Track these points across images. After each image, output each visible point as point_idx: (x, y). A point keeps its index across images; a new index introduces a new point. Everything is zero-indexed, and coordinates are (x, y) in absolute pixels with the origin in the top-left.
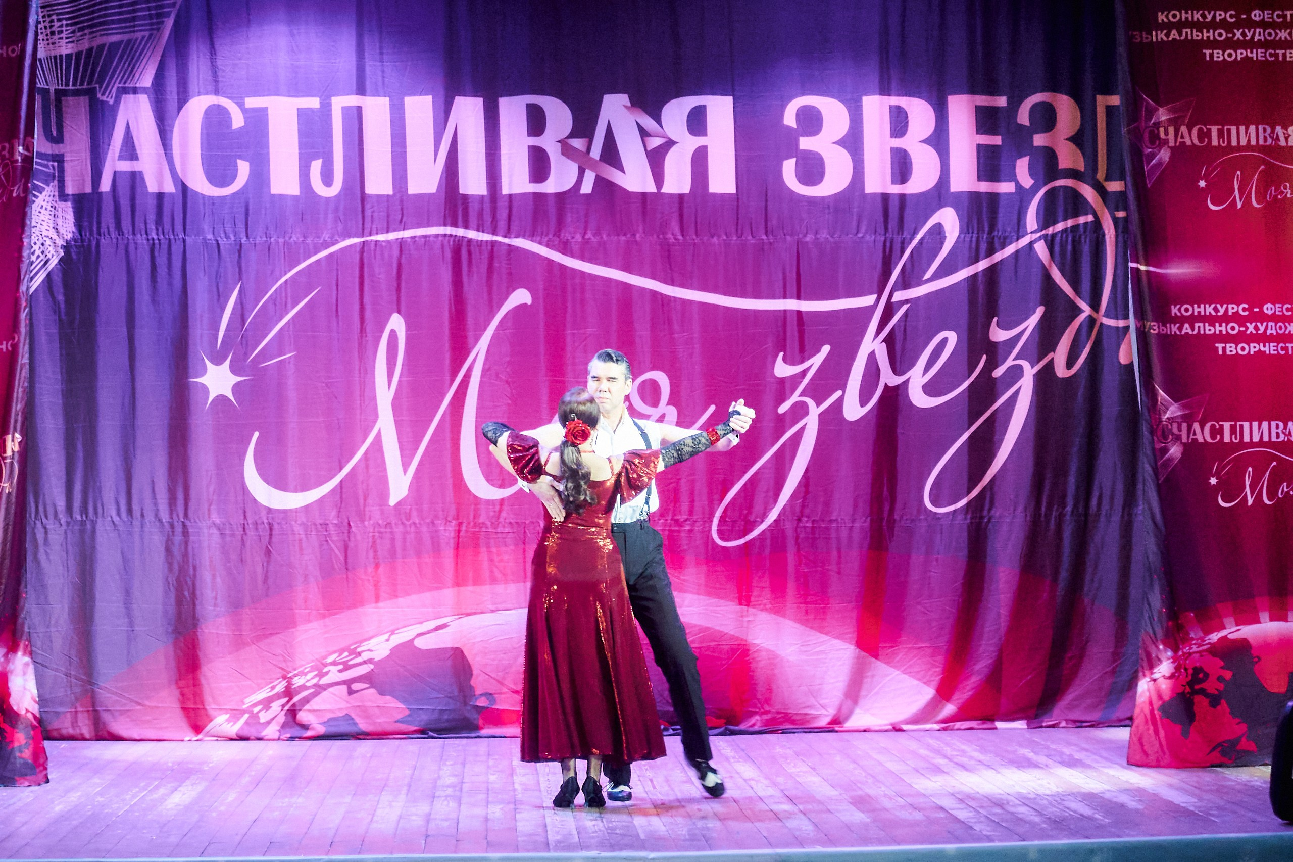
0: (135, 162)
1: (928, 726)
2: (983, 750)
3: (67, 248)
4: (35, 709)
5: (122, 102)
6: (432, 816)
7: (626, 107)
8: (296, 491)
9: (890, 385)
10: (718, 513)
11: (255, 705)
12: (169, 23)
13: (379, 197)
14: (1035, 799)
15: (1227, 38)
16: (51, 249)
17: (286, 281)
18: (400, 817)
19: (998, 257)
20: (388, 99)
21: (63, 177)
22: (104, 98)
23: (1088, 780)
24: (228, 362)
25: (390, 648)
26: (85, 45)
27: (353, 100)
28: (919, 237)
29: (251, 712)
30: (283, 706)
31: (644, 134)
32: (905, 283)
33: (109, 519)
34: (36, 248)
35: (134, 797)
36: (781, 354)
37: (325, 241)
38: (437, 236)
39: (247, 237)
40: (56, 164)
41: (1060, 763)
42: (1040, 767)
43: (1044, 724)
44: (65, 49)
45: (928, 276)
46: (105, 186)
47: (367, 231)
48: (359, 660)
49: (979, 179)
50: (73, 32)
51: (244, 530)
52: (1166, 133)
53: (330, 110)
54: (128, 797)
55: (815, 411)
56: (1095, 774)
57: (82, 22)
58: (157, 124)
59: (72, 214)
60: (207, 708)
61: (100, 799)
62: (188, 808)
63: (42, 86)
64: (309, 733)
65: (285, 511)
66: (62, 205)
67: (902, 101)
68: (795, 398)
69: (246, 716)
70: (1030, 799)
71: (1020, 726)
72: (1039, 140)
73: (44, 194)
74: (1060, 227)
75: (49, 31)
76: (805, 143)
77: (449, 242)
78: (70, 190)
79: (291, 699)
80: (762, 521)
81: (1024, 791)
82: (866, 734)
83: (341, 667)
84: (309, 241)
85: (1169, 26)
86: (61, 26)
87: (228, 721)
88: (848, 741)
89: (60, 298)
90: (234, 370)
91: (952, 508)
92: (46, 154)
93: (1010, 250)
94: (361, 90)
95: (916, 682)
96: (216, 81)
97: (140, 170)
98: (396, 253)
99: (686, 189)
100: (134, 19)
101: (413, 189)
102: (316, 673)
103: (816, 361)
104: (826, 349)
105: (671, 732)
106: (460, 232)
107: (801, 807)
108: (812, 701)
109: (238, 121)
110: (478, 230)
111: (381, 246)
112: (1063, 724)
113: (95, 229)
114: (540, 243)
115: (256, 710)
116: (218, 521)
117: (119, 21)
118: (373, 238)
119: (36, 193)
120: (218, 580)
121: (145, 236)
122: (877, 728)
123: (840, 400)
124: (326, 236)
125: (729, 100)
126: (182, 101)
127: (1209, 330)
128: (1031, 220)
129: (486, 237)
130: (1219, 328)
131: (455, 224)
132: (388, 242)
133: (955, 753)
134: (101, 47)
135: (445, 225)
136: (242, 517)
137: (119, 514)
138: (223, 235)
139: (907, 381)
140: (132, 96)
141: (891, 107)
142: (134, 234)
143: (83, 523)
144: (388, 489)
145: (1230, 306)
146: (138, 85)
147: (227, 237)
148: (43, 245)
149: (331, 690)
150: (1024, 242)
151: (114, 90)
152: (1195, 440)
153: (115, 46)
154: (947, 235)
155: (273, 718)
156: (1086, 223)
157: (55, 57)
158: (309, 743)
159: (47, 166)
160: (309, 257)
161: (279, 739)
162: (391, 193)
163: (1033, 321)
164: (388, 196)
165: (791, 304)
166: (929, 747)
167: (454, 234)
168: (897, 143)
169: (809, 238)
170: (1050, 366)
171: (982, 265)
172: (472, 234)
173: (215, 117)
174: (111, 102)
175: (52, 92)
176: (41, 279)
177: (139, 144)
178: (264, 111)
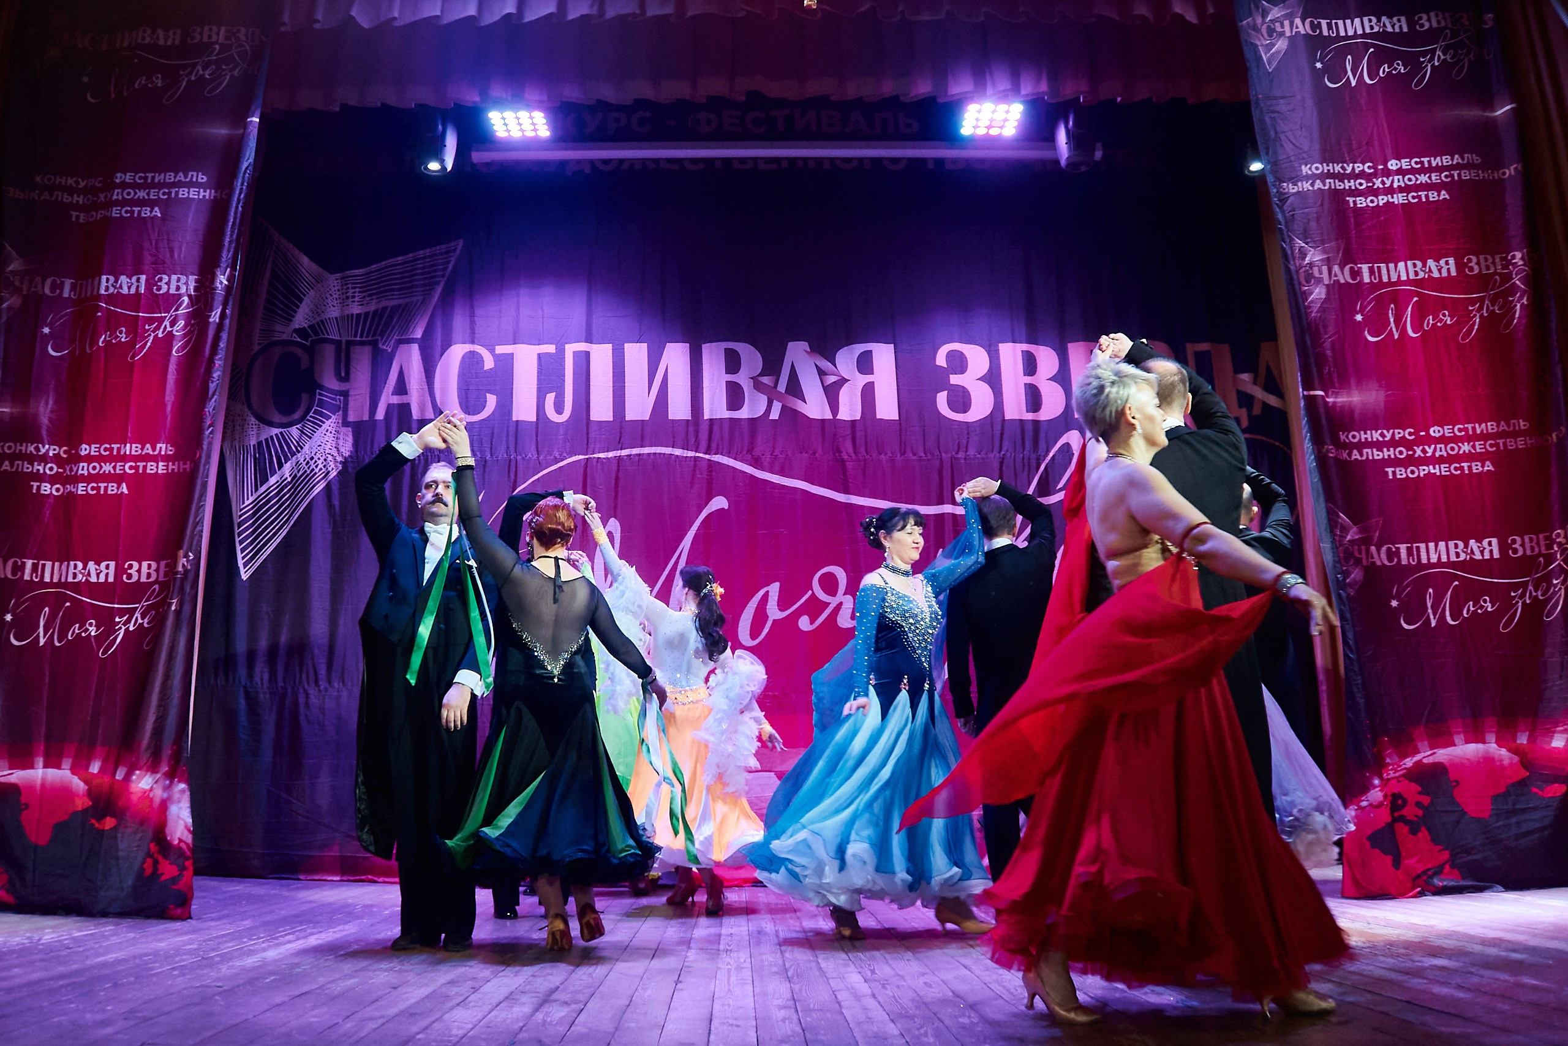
0: (405, 397)
3: (346, 464)
4: (189, 838)
5: (399, 349)
7: (806, 351)
12: (439, 290)
13: (601, 423)
15: (1367, 187)
16: (331, 463)
20: (611, 346)
21: (347, 408)
22: (384, 348)
26: (372, 308)
27: (582, 346)
28: (1051, 455)
31: (822, 373)
34: (319, 462)
37: (556, 458)
38: (649, 454)
39: (492, 454)
40: (342, 398)
44: (356, 310)
45: (1059, 487)
46: (380, 415)
47: (590, 450)
50: (364, 297)
52: (1321, 272)
53: (564, 354)
57: (372, 290)
58: (424, 365)
59: (351, 436)
66: (344, 429)
67: (1032, 348)
73: (330, 420)
75: (344, 296)
76: (955, 380)
78: (351, 418)
84: (543, 458)
85: (1313, 178)
86: (355, 292)
92: (334, 390)
94: (589, 340)
96: (473, 333)
97: (408, 400)
98: (615, 468)
99: (858, 417)
100: (412, 287)
101: (629, 417)
106: (669, 451)
109: (489, 363)
110: (684, 449)
111: (602, 463)
113: (369, 448)
114: (735, 459)
117: (399, 290)
118: (596, 456)
124: (556, 454)
125: (890, 347)
126: (447, 345)
127: (1377, 455)
129: (690, 454)
130: (1386, 453)
132: (608, 459)
134: (384, 309)
140: (406, 345)
141: (1022, 352)
145: (1396, 431)
146: (411, 337)
148: (325, 460)
151: (393, 341)
152: (1374, 563)
153: (395, 308)
157: (348, 315)
159: (335, 400)
160: (545, 469)
162: (612, 420)
164: (609, 422)
165: (948, 509)
167: (663, 452)
168: (1029, 380)
169: (961, 455)
173: (471, 361)
174: (390, 350)
175: (344, 342)
176: (322, 486)
177: (410, 383)
178: (511, 356)
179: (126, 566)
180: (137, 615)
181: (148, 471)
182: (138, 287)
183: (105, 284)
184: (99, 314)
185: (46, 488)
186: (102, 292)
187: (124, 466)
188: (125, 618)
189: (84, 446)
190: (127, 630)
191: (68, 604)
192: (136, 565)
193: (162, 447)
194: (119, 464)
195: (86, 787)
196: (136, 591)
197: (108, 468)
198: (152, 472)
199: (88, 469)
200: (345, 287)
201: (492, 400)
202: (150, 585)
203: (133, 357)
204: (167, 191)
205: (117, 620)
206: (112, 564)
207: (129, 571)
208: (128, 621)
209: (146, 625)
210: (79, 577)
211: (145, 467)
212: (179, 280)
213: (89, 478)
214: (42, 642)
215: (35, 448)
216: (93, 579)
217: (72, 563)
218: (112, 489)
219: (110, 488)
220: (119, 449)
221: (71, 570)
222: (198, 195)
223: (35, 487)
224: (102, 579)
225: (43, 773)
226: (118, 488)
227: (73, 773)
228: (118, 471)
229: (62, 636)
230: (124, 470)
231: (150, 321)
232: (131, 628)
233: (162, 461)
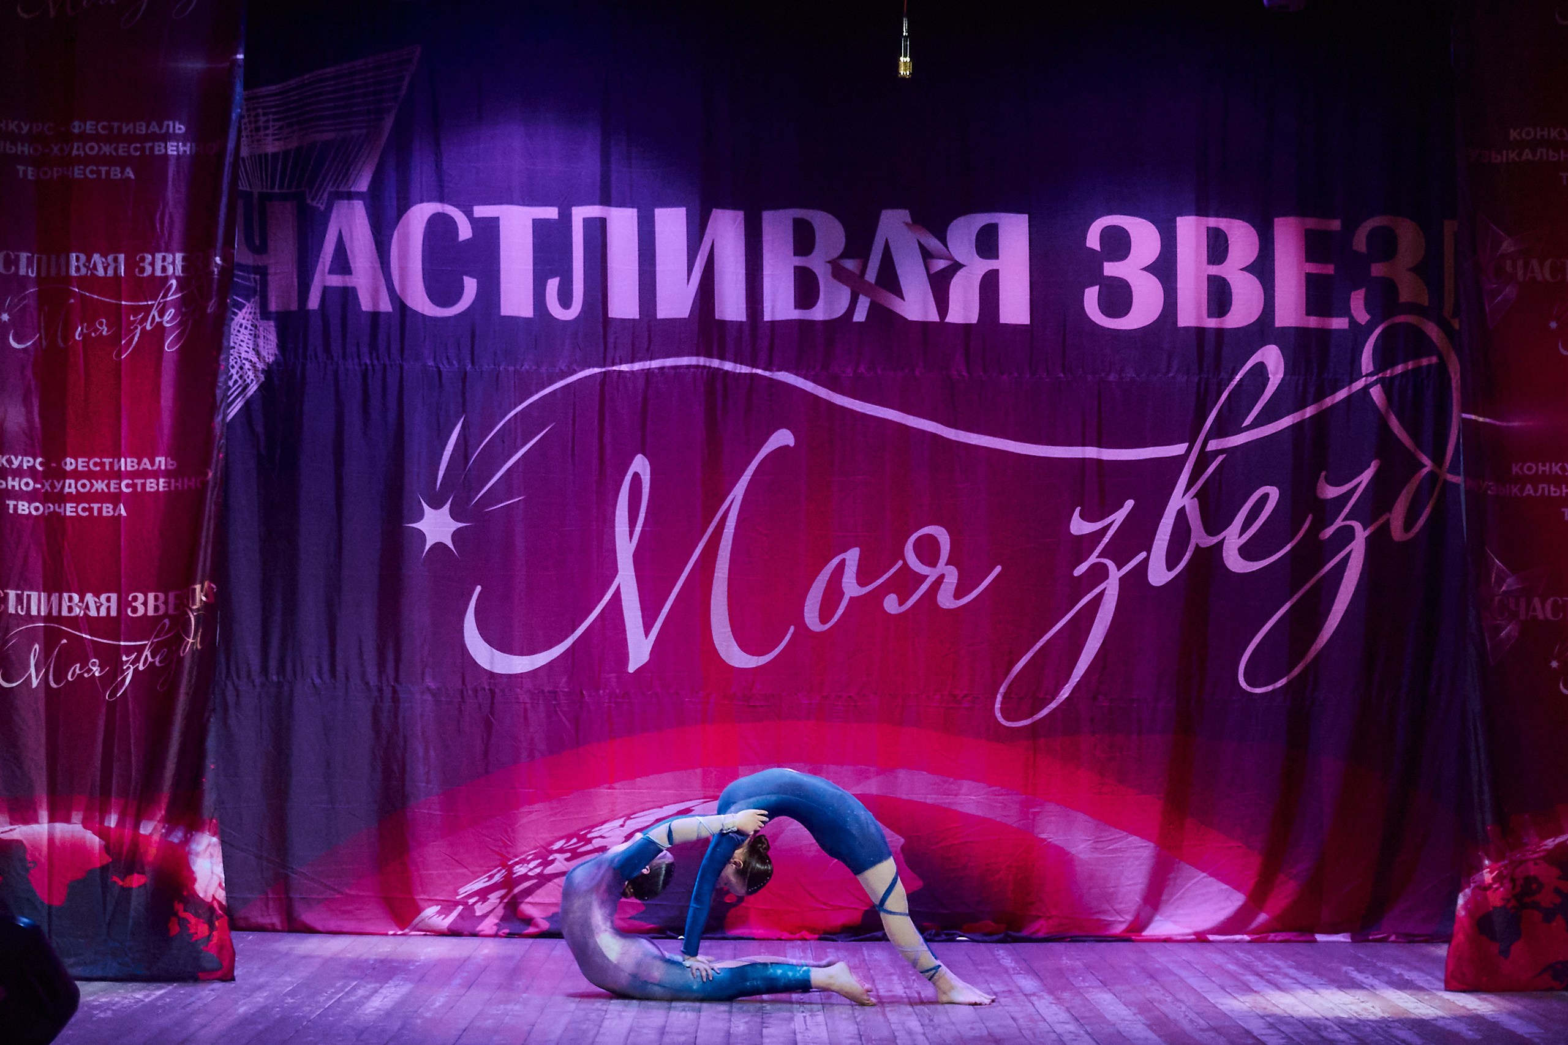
0: (347, 277)
1: (1238, 937)
2: (1300, 967)
3: (268, 372)
4: (221, 895)
5: (335, 208)
6: (667, 1029)
7: (907, 224)
8: (522, 654)
9: (1202, 546)
10: (1002, 690)
11: (470, 896)
12: (389, 122)
13: (623, 321)
14: (1356, 1025)
16: (250, 373)
17: (516, 415)
18: (631, 1030)
19: (1329, 402)
20: (635, 210)
21: (266, 292)
22: (314, 203)
23: (1420, 1005)
24: (448, 506)
25: (625, 835)
26: (294, 143)
27: (594, 211)
28: (1238, 378)
29: (465, 904)
30: (502, 898)
31: (927, 255)
32: (1222, 429)
33: (309, 680)
34: (233, 371)
35: (329, 998)
36: (1078, 509)
37: (561, 370)
38: (688, 367)
39: (473, 364)
40: (258, 277)
41: (1387, 983)
42: (1364, 988)
43: (1371, 938)
44: (271, 147)
45: (1247, 422)
46: (314, 303)
47: (609, 360)
48: (589, 847)
49: (1308, 314)
50: (281, 128)
51: (462, 697)
52: (1514, 267)
53: (570, 221)
54: (322, 999)
55: (1115, 574)
56: (1427, 997)
57: (291, 117)
58: (373, 234)
59: (274, 333)
60: (416, 897)
61: (290, 1000)
62: (389, 1014)
63: (245, 189)
64: (532, 930)
65: (510, 676)
66: (263, 324)
67: (1222, 223)
68: (1093, 559)
69: (461, 907)
70: (1350, 1025)
71: (1342, 939)
72: (1377, 270)
73: (244, 311)
74: (1399, 369)
75: (253, 126)
76: (1111, 269)
77: (702, 373)
78: (273, 307)
79: (511, 890)
80: (1054, 699)
81: (1345, 1016)
82: (1167, 945)
83: (568, 855)
84: (543, 370)
85: (1521, 145)
86: (267, 121)
87: (439, 913)
88: (1144, 952)
89: (259, 429)
90: (455, 515)
91: (1270, 688)
92: (248, 266)
93: (1342, 394)
94: (606, 201)
95: (1225, 887)
96: (442, 184)
97: (353, 285)
98: (641, 382)
99: (974, 319)
100: (349, 115)
101: (663, 313)
102: (540, 861)
103: (1119, 517)
104: (1130, 504)
105: (944, 937)
106: (715, 363)
107: (1089, 1029)
108: (1107, 907)
109: (465, 232)
110: (735, 362)
111: (625, 377)
112: (1393, 938)
113: (301, 352)
114: (806, 378)
115: (471, 901)
116: (433, 686)
117: (332, 117)
118: (615, 368)
119: (236, 310)
120: (432, 753)
121: (356, 360)
122: (1179, 938)
123: (1146, 561)
124: (563, 365)
125: (1024, 219)
126: (403, 207)
128: (1366, 361)
129: (745, 369)
131: (709, 355)
132: (632, 372)
133: (1266, 969)
134: (312, 146)
135: (698, 355)
136: (460, 682)
137: (320, 676)
138: (445, 362)
139: (1222, 542)
140: (346, 202)
141: (1208, 229)
142: (344, 357)
143: (280, 685)
144: (628, 654)
146: (352, 189)
147: (450, 363)
148: (241, 368)
149: (556, 880)
150: (1359, 385)
151: (326, 195)
152: (1535, 617)
153: (328, 144)
154: (1270, 376)
155: (491, 912)
156: (1429, 366)
157: (260, 156)
158: (531, 941)
159: (248, 279)
160: (544, 388)
161: (496, 935)
162: (637, 317)
163: (1366, 477)
164: (634, 320)
165: (1091, 452)
166: (1238, 962)
167: (708, 364)
168: (1214, 270)
169: (1112, 377)
170: (1386, 528)
171: (1309, 412)
172: (728, 366)
173: (440, 227)
174: (322, 208)
175: (256, 196)
176: (239, 407)
177: (354, 257)
178: (496, 220)
179: (130, 598)
180: (147, 652)
181: (148, 489)
182: (116, 269)
183: (75, 263)
184: (72, 301)
185: (24, 508)
186: (73, 273)
187: (120, 484)
188: (133, 656)
189: (68, 460)
190: (136, 670)
191: (65, 641)
192: (141, 597)
193: (161, 461)
194: (113, 482)
195: (103, 843)
196: (143, 627)
197: (100, 486)
198: (152, 490)
199: (76, 487)
200: (253, 113)
201: (470, 285)
202: (156, 620)
203: (119, 355)
204: (138, 145)
205: (124, 658)
206: (114, 597)
207: (134, 604)
208: (136, 660)
209: (157, 664)
210: (77, 610)
211: (144, 485)
212: (164, 259)
213: (78, 498)
214: (35, 683)
215: (7, 461)
216: (93, 613)
217: (66, 595)
218: (107, 510)
219: (104, 510)
220: (112, 464)
221: (65, 604)
222: (178, 150)
223: (11, 507)
224: (103, 613)
225: (49, 828)
226: (114, 510)
227: (85, 827)
228: (112, 490)
229: (59, 676)
230: (120, 488)
231: (136, 310)
232: (141, 668)
233: (163, 477)
